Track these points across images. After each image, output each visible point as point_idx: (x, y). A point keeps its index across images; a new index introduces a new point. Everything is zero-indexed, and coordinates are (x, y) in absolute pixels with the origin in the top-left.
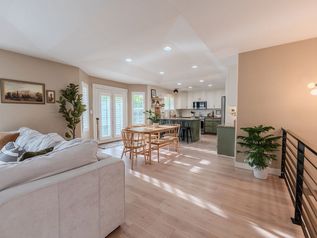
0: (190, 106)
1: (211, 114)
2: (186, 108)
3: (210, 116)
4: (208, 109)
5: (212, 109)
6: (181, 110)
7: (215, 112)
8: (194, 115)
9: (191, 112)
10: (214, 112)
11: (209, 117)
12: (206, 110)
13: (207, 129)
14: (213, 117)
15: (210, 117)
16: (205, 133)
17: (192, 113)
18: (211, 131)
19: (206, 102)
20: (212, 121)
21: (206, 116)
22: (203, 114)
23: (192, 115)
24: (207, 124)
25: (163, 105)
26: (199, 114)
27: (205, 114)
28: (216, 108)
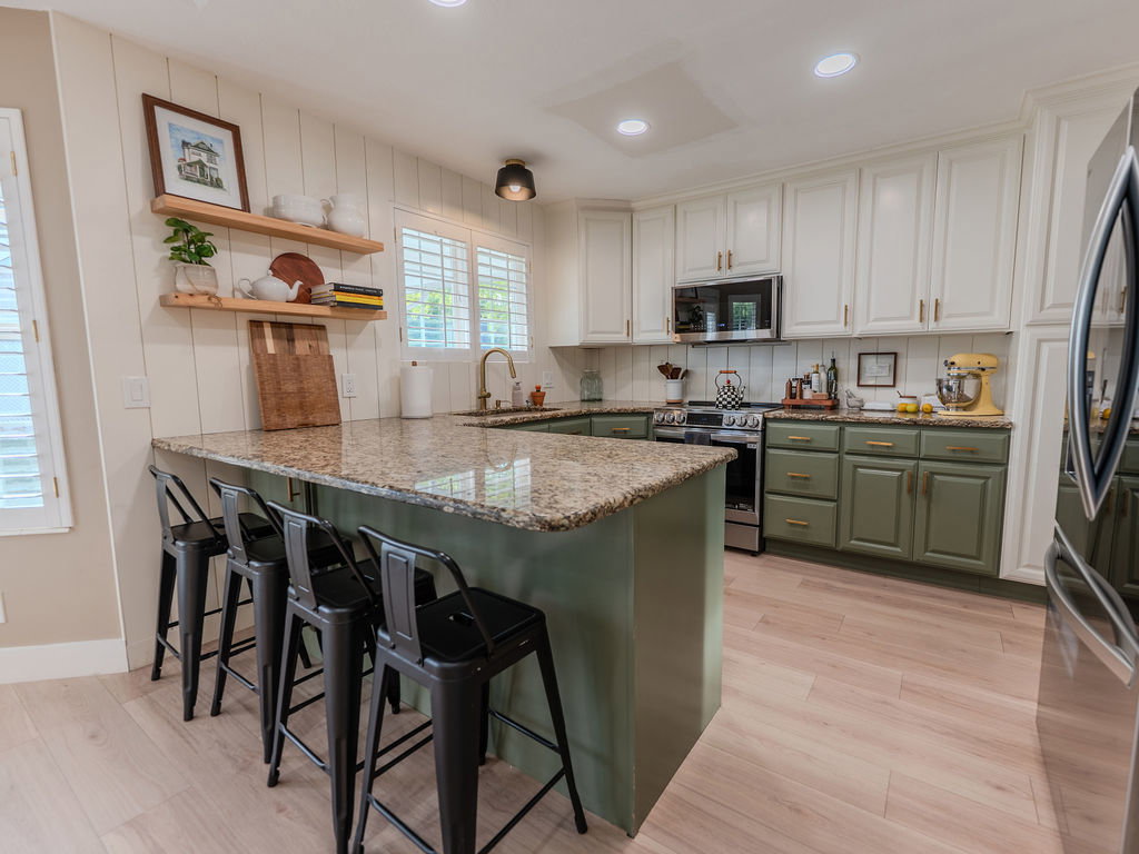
0: (654, 324)
1: (819, 381)
2: (621, 338)
3: (808, 395)
4: (788, 342)
5: (821, 342)
6: (592, 352)
7: (848, 366)
8: (684, 391)
9: (664, 369)
10: (841, 365)
11: (796, 407)
12: (778, 349)
13: (784, 513)
14: (834, 407)
15: (808, 407)
16: (766, 546)
17: (670, 372)
18: (823, 536)
19: (780, 280)
20: (832, 444)
21: (779, 395)
22: (754, 385)
23: (672, 390)
24: (780, 468)
25: (363, 304)
26: (722, 381)
27: (767, 378)
28: (859, 329)
